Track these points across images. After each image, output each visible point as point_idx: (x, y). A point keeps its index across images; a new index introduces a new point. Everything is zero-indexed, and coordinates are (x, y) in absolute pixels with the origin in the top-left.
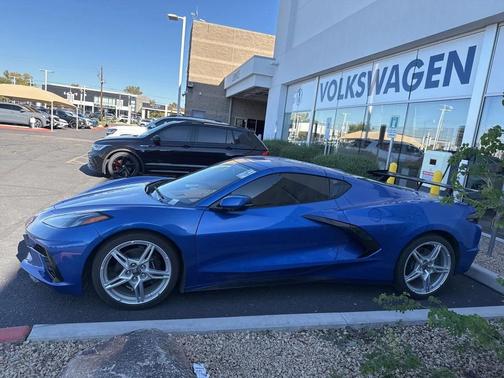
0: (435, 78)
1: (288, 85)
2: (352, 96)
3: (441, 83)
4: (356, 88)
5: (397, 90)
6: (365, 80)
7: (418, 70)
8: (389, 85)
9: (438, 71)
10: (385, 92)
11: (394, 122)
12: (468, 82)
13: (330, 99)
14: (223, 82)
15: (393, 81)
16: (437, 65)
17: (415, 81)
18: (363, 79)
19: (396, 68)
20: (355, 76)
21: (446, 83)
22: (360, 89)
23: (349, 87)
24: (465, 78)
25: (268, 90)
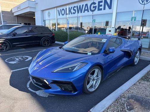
0: (100, 8)
1: (43, 11)
2: (72, 14)
3: (103, 9)
4: (72, 11)
5: (88, 11)
6: (76, 9)
7: (94, 5)
8: (85, 10)
9: (101, 6)
10: (84, 12)
11: (94, 21)
12: (111, 9)
13: (63, 15)
14: (11, 10)
15: (86, 9)
16: (101, 4)
17: (94, 9)
18: (75, 8)
19: (87, 5)
20: (72, 7)
21: (104, 9)
22: (74, 12)
23: (70, 11)
24: (110, 7)
25: (34, 12)
